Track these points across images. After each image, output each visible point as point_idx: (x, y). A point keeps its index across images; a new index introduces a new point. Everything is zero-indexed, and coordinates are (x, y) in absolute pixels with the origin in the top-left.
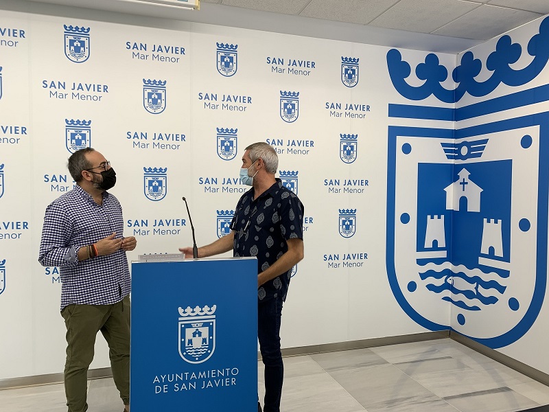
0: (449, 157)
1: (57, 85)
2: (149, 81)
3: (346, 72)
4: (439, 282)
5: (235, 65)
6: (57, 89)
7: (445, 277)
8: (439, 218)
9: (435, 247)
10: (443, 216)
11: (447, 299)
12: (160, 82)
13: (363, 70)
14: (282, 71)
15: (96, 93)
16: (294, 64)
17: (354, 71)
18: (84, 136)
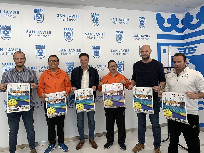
5: (98, 21)
6: (32, 34)
13: (147, 21)
14: (116, 23)
15: (47, 34)
16: (121, 20)
17: (143, 22)
18: (43, 51)
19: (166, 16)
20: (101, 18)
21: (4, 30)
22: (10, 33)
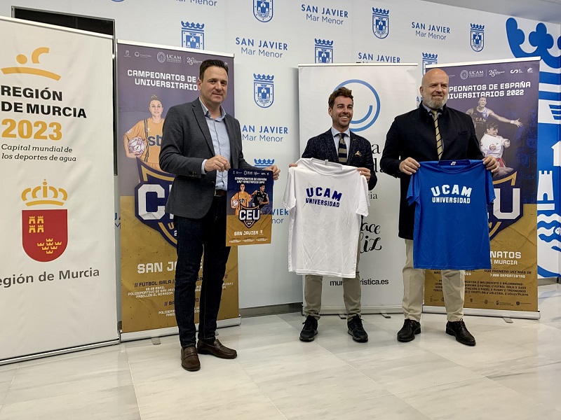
0: (556, 118)
1: (247, 43)
2: (320, 40)
3: (474, 38)
4: (549, 233)
5: (387, 28)
6: (247, 46)
7: (554, 227)
8: (548, 173)
9: (545, 201)
10: (551, 172)
11: (555, 248)
12: (328, 42)
13: (487, 35)
14: (423, 35)
15: (278, 51)
16: (433, 29)
17: (480, 36)
18: (268, 90)
19: (527, 26)
20: (393, 21)
21: (188, 34)
22: (201, 41)
